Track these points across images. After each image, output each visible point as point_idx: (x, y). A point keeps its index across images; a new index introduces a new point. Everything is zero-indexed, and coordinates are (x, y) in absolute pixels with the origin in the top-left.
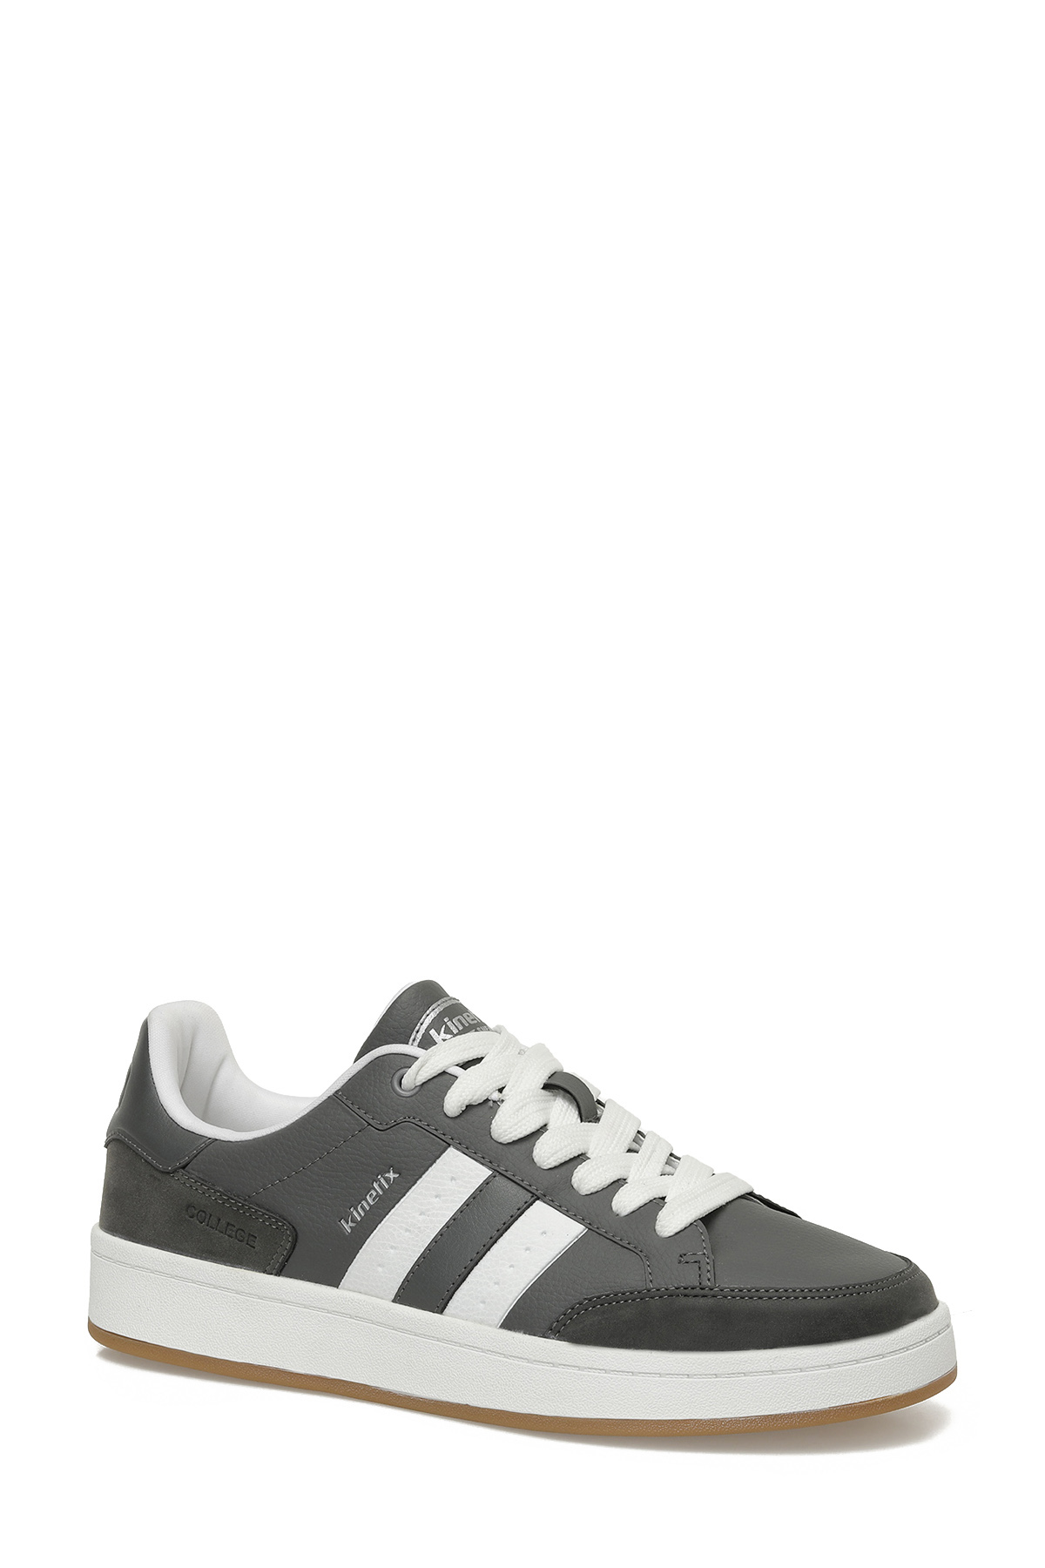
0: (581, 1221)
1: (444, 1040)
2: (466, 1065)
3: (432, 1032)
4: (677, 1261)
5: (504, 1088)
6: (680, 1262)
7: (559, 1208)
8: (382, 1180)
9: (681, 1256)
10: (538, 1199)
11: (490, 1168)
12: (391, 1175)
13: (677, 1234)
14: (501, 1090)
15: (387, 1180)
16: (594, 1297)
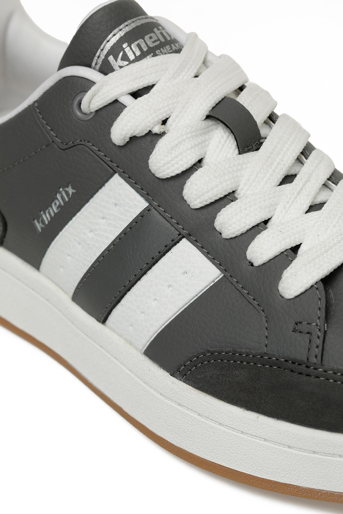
0: (219, 265)
1: (121, 67)
2: (136, 95)
3: (111, 58)
4: (291, 329)
5: (167, 119)
6: (294, 331)
7: (201, 248)
8: (64, 194)
9: (297, 324)
10: (183, 237)
11: (147, 200)
12: (70, 190)
13: (296, 297)
14: (164, 122)
15: (67, 193)
16: (215, 352)
